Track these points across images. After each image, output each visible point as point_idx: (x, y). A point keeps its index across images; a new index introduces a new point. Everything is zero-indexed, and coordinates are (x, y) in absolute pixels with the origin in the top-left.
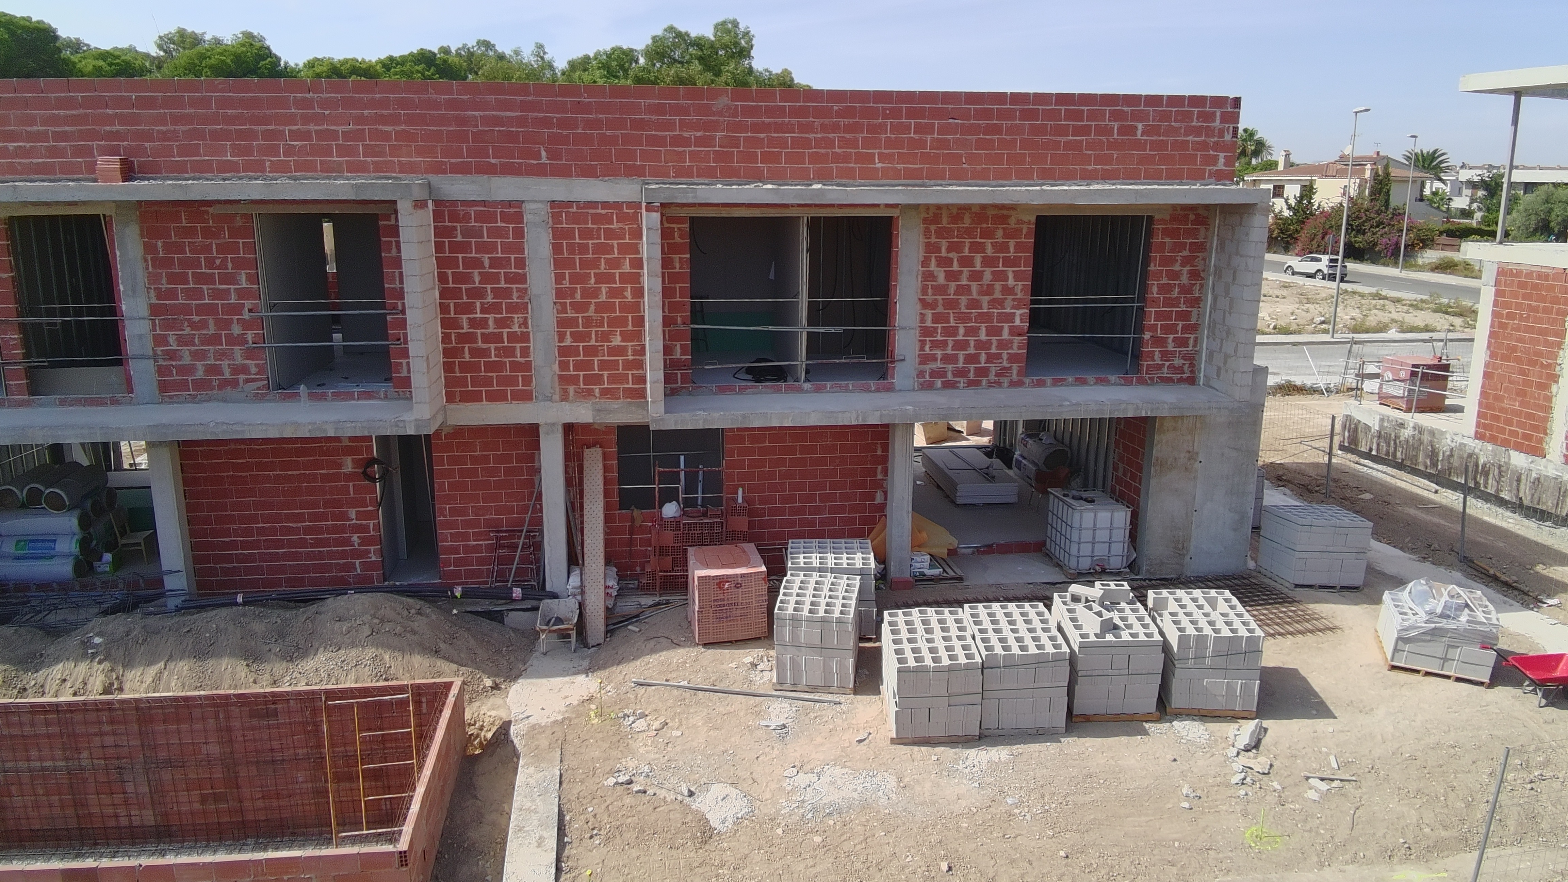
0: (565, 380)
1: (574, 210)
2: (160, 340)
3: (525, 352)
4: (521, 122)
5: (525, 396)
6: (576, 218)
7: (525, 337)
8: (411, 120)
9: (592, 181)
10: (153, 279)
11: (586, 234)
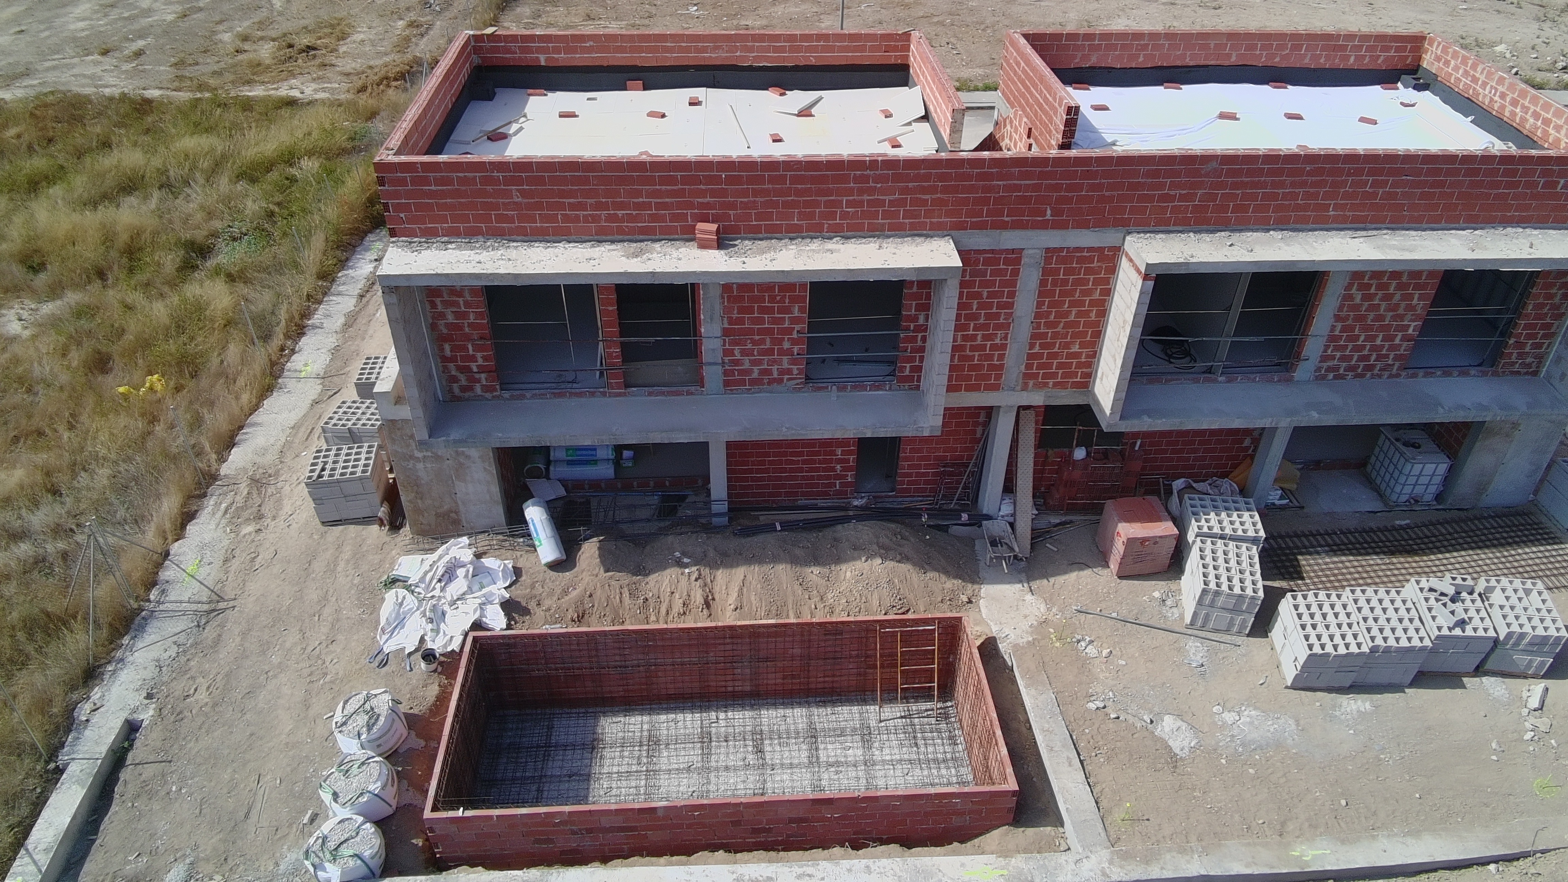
0: (1027, 376)
1: (1064, 254)
2: (727, 353)
3: (1001, 357)
4: (1036, 188)
5: (996, 388)
6: (1063, 260)
7: (1004, 347)
8: (945, 189)
9: (1085, 232)
10: (727, 310)
11: (1069, 271)
